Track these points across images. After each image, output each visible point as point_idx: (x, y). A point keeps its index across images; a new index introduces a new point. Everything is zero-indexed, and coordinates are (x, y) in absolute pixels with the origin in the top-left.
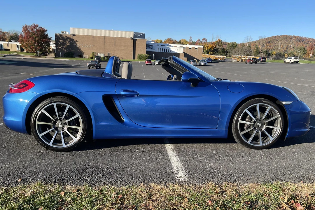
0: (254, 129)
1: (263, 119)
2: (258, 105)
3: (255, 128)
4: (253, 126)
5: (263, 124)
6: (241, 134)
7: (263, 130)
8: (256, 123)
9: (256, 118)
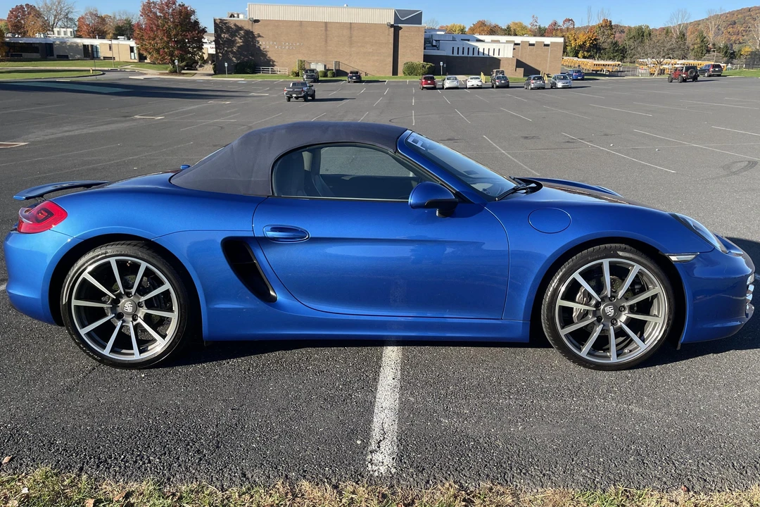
0: (596, 323)
1: (619, 296)
2: (606, 263)
3: (599, 320)
4: (594, 313)
5: (619, 310)
6: (563, 332)
7: (619, 324)
8: (602, 307)
9: (602, 296)
